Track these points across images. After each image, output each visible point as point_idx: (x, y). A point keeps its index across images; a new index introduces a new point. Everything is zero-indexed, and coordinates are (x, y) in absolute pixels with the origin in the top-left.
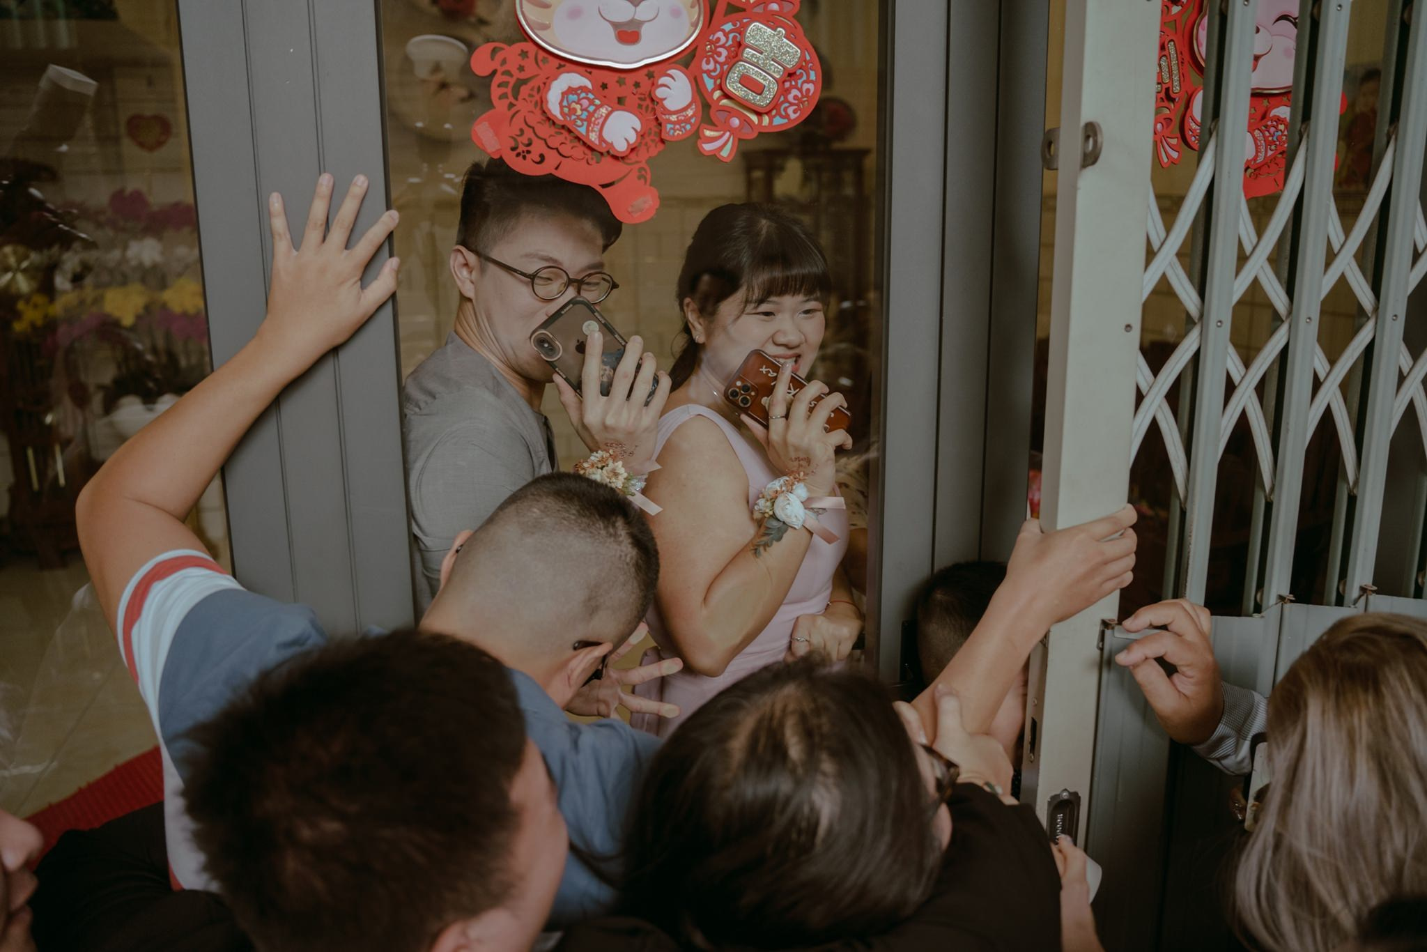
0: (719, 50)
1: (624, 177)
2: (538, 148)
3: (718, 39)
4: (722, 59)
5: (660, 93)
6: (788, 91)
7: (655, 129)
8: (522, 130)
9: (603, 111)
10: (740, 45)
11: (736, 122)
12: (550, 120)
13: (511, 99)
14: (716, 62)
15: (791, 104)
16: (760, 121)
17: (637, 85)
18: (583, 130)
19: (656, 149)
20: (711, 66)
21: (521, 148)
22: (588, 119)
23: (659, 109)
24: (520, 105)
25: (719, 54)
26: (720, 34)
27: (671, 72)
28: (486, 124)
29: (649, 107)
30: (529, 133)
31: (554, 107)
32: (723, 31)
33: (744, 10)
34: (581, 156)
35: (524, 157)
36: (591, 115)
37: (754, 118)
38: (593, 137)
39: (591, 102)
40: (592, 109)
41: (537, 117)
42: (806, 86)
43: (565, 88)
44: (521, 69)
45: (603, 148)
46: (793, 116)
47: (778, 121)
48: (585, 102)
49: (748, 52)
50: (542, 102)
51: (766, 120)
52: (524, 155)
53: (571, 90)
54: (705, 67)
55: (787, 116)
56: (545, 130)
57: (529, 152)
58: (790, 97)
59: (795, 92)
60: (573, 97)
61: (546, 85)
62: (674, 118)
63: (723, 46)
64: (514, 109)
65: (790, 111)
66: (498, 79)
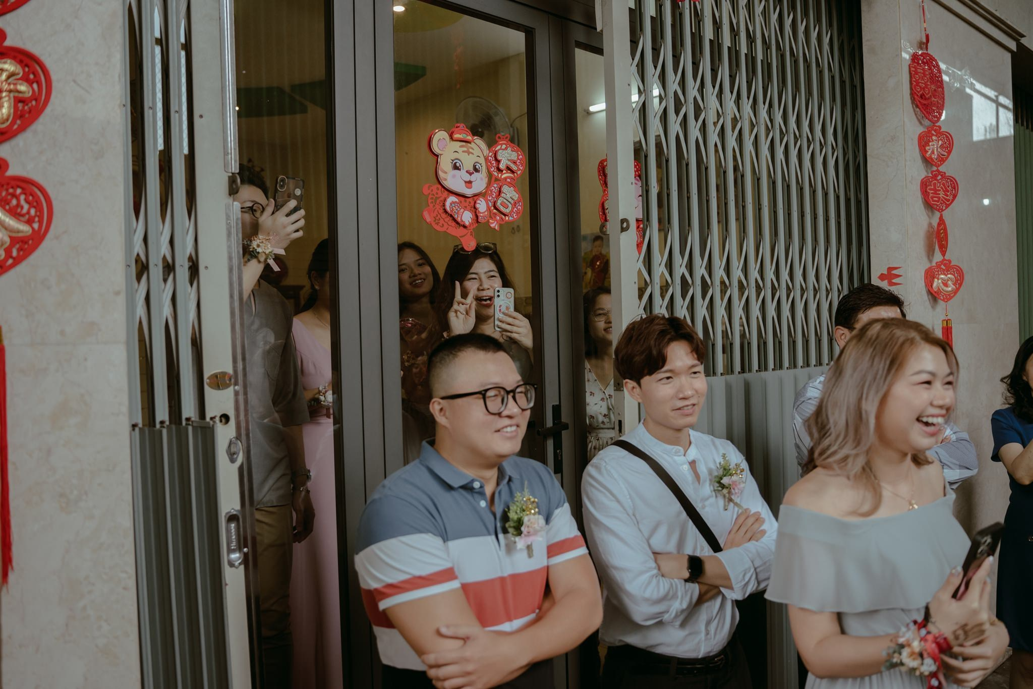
0: (493, 193)
1: (465, 235)
2: (442, 222)
3: (493, 190)
4: (494, 196)
5: (477, 206)
6: (514, 208)
7: (476, 219)
8: (437, 215)
9: (462, 210)
10: (500, 192)
11: (498, 218)
12: (446, 211)
13: (434, 204)
14: (492, 197)
15: (515, 213)
16: (505, 218)
17: (470, 203)
18: (456, 216)
19: (476, 225)
20: (491, 198)
21: (437, 221)
22: (458, 213)
23: (477, 211)
24: (436, 206)
25: (493, 195)
26: (493, 188)
27: (481, 199)
28: (427, 212)
29: (475, 210)
30: (439, 216)
31: (448, 209)
32: (494, 187)
33: (500, 180)
34: (454, 226)
35: (438, 225)
36: (458, 211)
37: (503, 217)
38: (459, 219)
39: (458, 207)
40: (459, 209)
41: (441, 211)
42: (519, 207)
43: (451, 202)
44: (437, 194)
45: (462, 223)
46: (515, 217)
47: (511, 218)
48: (457, 207)
49: (502, 195)
50: (444, 205)
51: (507, 218)
52: (437, 224)
53: (453, 203)
54: (489, 198)
55: (513, 217)
56: (444, 216)
57: (439, 223)
58: (514, 211)
59: (515, 209)
60: (453, 205)
61: (445, 200)
62: (482, 215)
63: (494, 192)
64: (435, 207)
65: (514, 215)
66: (431, 196)
